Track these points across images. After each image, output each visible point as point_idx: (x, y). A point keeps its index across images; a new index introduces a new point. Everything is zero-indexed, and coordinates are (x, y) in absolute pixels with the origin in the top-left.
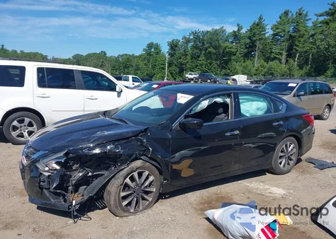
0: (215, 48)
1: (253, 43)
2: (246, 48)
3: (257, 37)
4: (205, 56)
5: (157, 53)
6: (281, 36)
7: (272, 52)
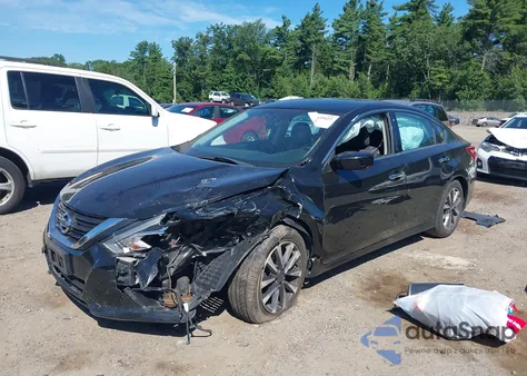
0: (249, 53)
1: (306, 47)
2: (297, 54)
3: (312, 38)
4: (235, 65)
5: (155, 60)
6: (346, 38)
7: (335, 62)
